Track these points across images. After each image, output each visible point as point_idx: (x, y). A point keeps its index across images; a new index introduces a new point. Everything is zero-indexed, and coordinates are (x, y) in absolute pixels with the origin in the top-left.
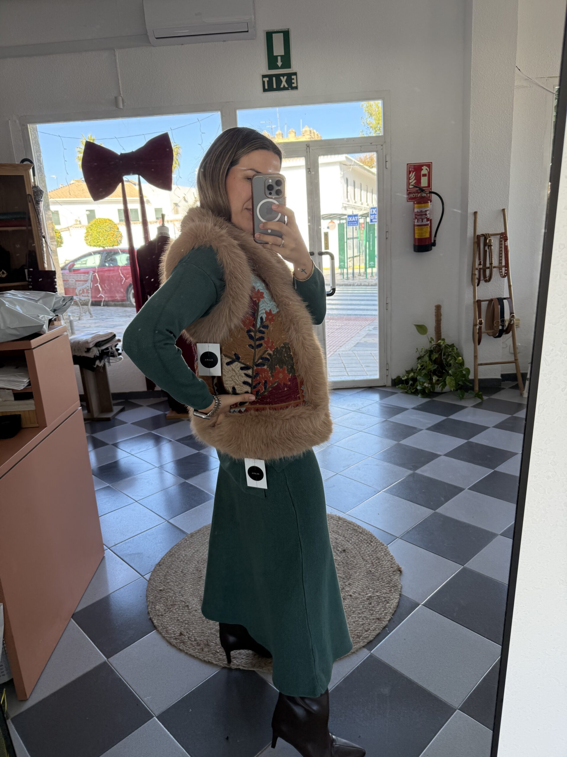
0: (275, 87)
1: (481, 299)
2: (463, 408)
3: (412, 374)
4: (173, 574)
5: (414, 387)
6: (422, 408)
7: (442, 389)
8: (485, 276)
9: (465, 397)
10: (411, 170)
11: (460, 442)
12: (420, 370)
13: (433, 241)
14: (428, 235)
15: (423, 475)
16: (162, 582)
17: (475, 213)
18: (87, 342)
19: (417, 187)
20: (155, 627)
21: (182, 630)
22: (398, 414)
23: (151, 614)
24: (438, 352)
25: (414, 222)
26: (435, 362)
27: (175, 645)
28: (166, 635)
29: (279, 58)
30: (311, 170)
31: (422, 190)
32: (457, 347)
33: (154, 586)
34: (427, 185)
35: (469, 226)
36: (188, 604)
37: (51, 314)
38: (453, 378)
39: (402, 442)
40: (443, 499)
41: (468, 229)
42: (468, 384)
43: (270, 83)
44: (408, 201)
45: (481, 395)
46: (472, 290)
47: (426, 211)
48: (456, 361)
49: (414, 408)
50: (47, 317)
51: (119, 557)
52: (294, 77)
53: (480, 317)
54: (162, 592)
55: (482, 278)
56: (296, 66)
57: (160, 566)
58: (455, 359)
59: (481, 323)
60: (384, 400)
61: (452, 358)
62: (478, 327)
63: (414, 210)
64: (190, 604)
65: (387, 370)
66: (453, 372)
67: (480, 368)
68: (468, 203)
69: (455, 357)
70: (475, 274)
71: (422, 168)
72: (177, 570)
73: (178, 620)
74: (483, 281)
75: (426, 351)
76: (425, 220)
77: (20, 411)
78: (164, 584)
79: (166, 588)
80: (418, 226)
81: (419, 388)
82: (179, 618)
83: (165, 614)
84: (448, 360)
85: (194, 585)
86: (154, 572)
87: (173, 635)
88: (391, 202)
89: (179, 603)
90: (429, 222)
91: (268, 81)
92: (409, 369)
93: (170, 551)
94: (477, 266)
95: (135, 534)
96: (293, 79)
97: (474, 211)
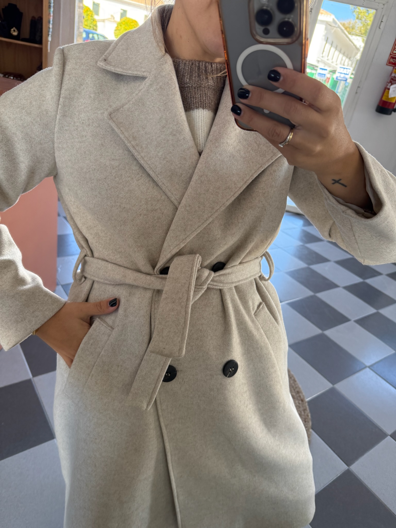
11: (357, 280)
15: (322, 300)
22: (314, 242)
39: (311, 267)
44: (387, 65)
60: (305, 227)
63: (391, 74)
88: (372, 61)
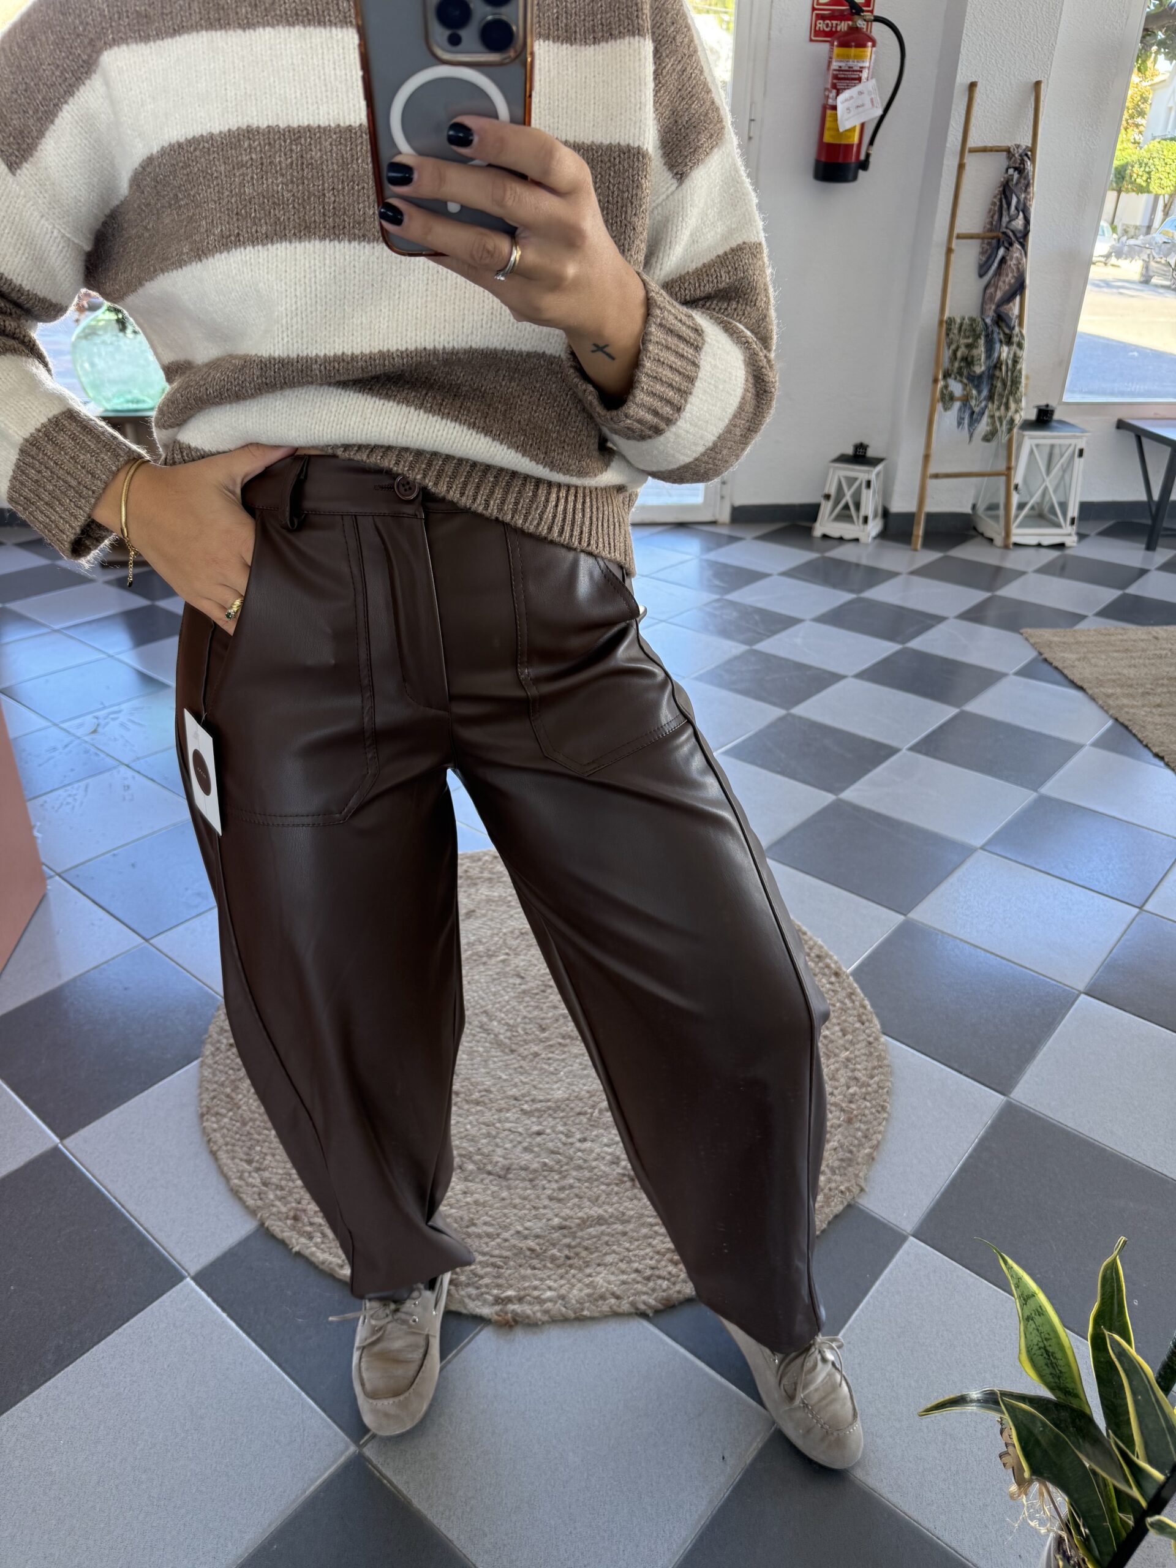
2: (890, 575)
6: (803, 574)
11: (889, 649)
13: (862, 157)
14: (853, 140)
17: (972, 86)
22: (745, 585)
25: (828, 97)
31: (856, 10)
44: (811, 40)
47: (860, 68)
49: (783, 574)
60: (712, 553)
63: (830, 63)
68: (958, 60)
70: (951, 251)
88: (769, 39)
97: (969, 82)
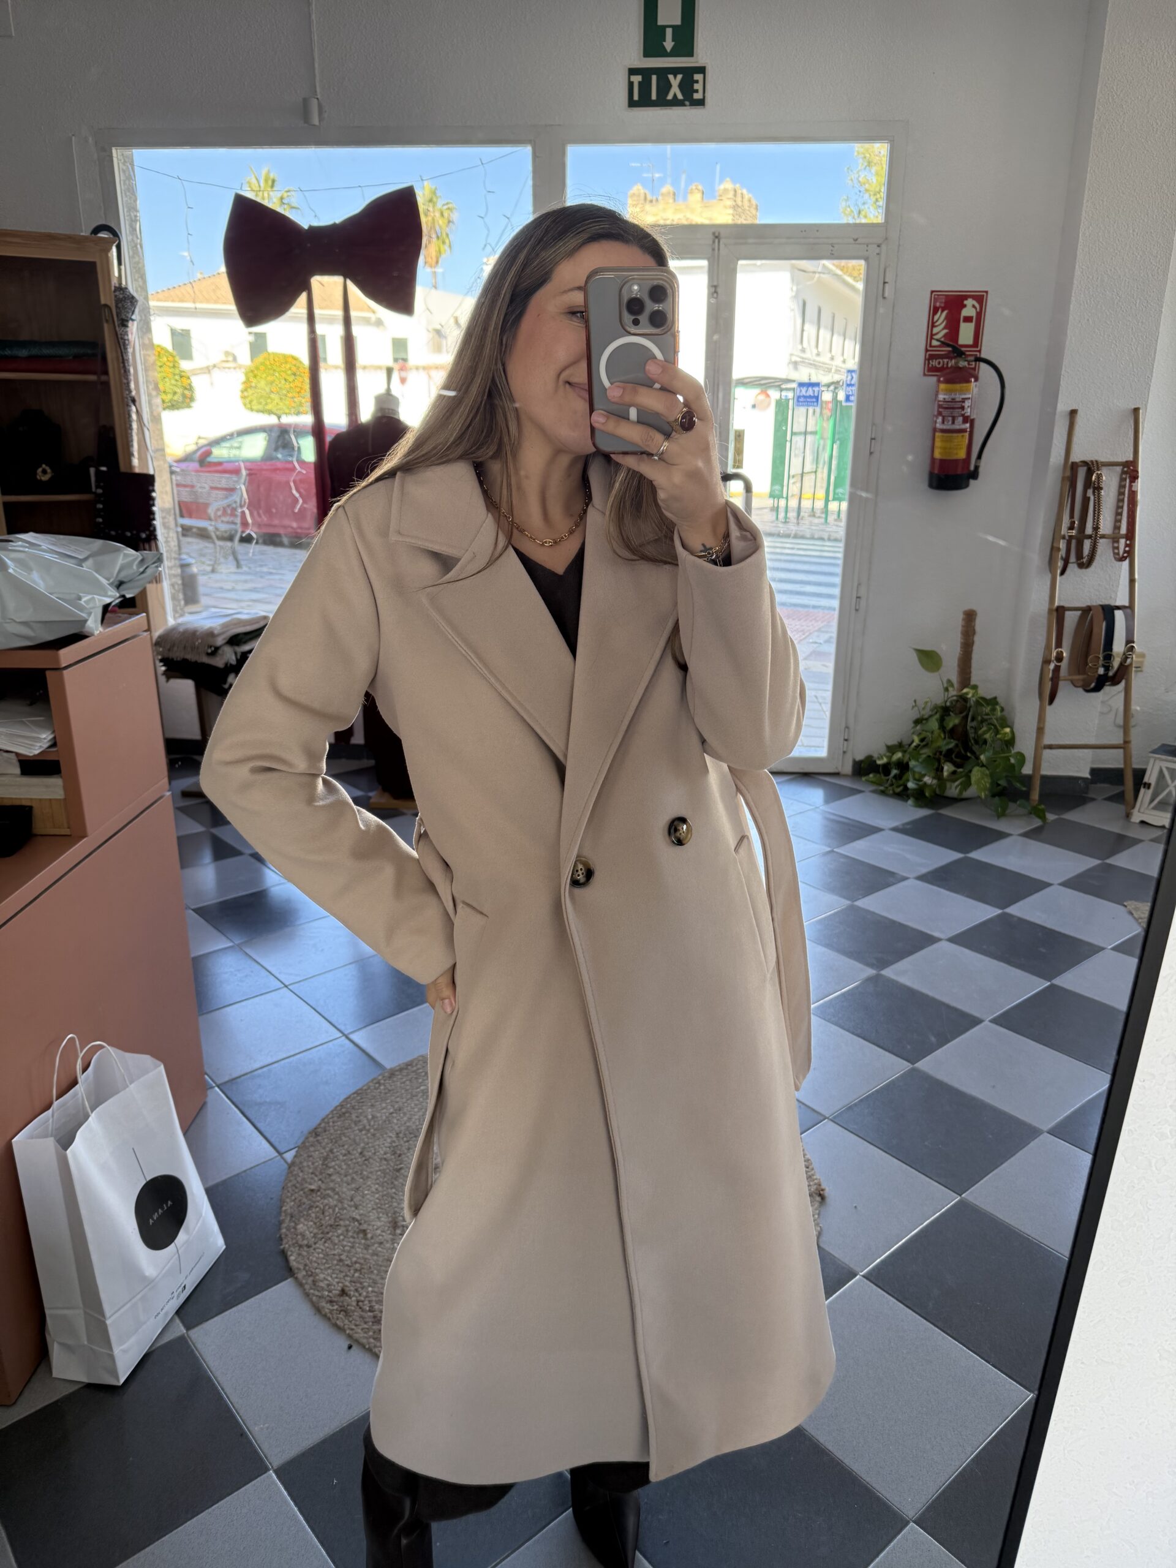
0: (654, 97)
1: (1066, 605)
2: (1000, 835)
3: (899, 755)
4: (341, 1157)
5: (901, 782)
6: (913, 830)
7: (961, 792)
8: (1079, 555)
9: (1008, 811)
10: (938, 304)
11: (985, 912)
12: (917, 747)
13: (972, 468)
14: (962, 454)
15: (897, 982)
16: (317, 1173)
17: (1073, 413)
18: (211, 634)
19: (948, 345)
20: (290, 1272)
21: (347, 1284)
22: (859, 838)
23: (285, 1241)
24: (961, 713)
25: (936, 422)
26: (952, 733)
27: (329, 1315)
28: (312, 1291)
29: (669, 32)
30: (719, 290)
31: (958, 352)
32: (1002, 705)
33: (299, 1179)
34: (970, 342)
35: (1055, 441)
36: (364, 1227)
37: (110, 593)
38: (988, 772)
39: (859, 903)
40: (933, 1039)
41: (1053, 446)
42: (1018, 785)
43: (645, 86)
44: (925, 375)
45: (1043, 811)
46: (1048, 583)
47: (963, 400)
48: (999, 736)
49: (895, 829)
50: (100, 600)
51: (237, 1106)
52: (697, 77)
53: (1059, 644)
54: (314, 1195)
55: (1073, 558)
56: (704, 52)
57: (317, 1135)
58: (997, 732)
59: (1059, 658)
60: (833, 805)
61: (989, 729)
62: (1052, 666)
63: (937, 395)
64: (371, 1227)
65: (846, 740)
66: (988, 759)
67: (1047, 753)
68: (1058, 390)
69: (995, 726)
70: (1059, 549)
71: (965, 302)
72: (351, 1148)
73: (341, 1260)
74: (1075, 566)
75: (936, 708)
76: (961, 419)
77: (31, 799)
78: (320, 1177)
79: (323, 1186)
80: (943, 431)
81: (911, 785)
82: (343, 1257)
83: (315, 1243)
84: (980, 732)
85: (383, 1187)
86: (302, 1147)
87: (326, 1293)
88: (888, 374)
89: (347, 1222)
90: (968, 425)
91: (639, 83)
92: (893, 742)
93: (341, 1106)
94: (1064, 530)
95: (274, 1060)
96: (697, 82)
97: (1071, 409)
